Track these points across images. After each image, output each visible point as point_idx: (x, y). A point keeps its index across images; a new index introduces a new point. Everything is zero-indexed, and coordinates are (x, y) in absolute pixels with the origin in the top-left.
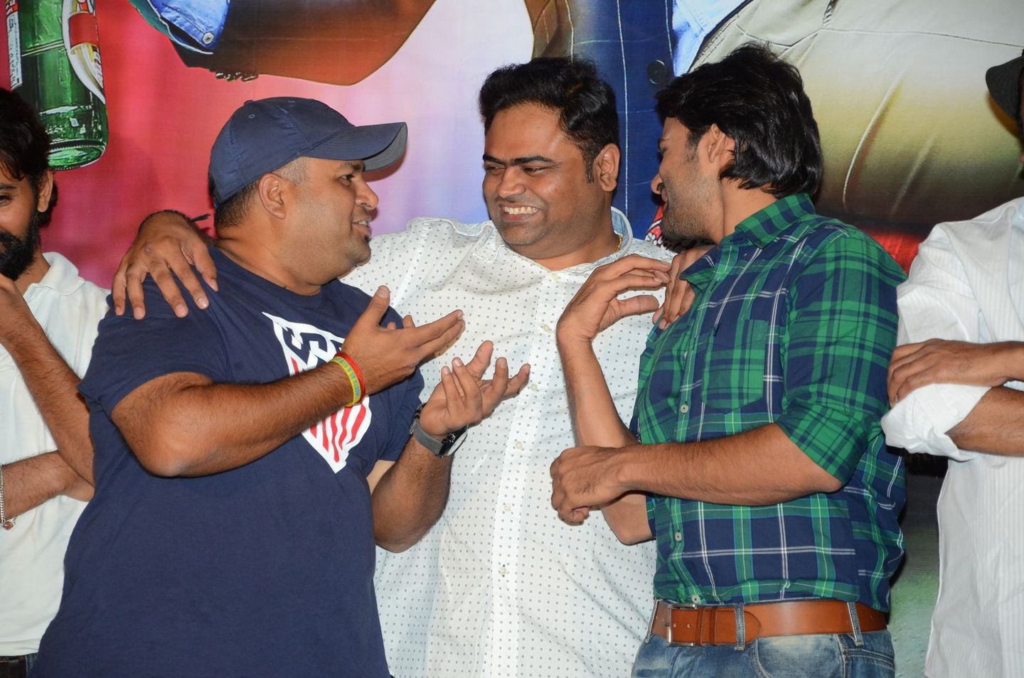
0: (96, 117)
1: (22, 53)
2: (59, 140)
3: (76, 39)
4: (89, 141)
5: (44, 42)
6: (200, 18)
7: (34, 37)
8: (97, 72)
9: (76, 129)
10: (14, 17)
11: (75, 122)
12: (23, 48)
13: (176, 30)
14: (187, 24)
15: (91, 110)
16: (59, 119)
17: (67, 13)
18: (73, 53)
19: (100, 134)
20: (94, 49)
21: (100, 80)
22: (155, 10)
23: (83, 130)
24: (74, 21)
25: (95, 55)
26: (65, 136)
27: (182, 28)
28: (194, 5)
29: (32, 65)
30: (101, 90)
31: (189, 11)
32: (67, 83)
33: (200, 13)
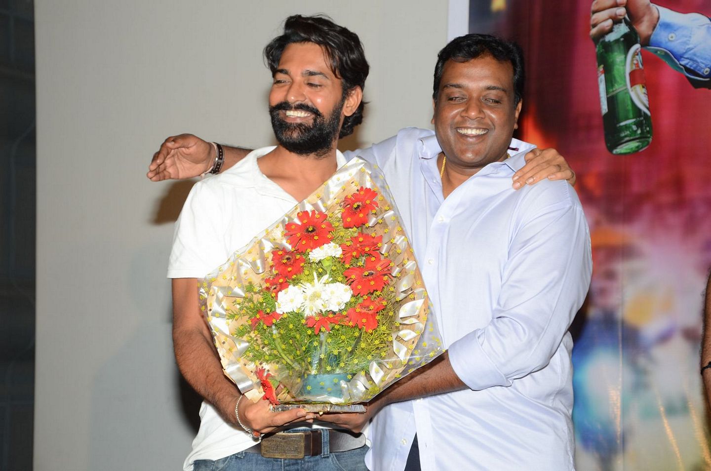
0: (646, 123)
1: (607, 95)
2: (627, 139)
3: (633, 83)
4: (643, 137)
5: (618, 88)
6: (701, 60)
7: (612, 86)
8: (645, 99)
9: (636, 131)
10: (602, 77)
11: (634, 128)
12: (607, 93)
13: (688, 70)
14: (695, 65)
15: (642, 121)
16: (627, 127)
17: (628, 70)
18: (632, 91)
19: (648, 132)
20: (643, 87)
21: (647, 103)
22: (676, 61)
23: (639, 132)
24: (632, 74)
25: (644, 90)
26: (630, 136)
27: (692, 68)
28: (698, 54)
29: (612, 100)
30: (648, 109)
31: (695, 58)
32: (630, 107)
33: (702, 58)
